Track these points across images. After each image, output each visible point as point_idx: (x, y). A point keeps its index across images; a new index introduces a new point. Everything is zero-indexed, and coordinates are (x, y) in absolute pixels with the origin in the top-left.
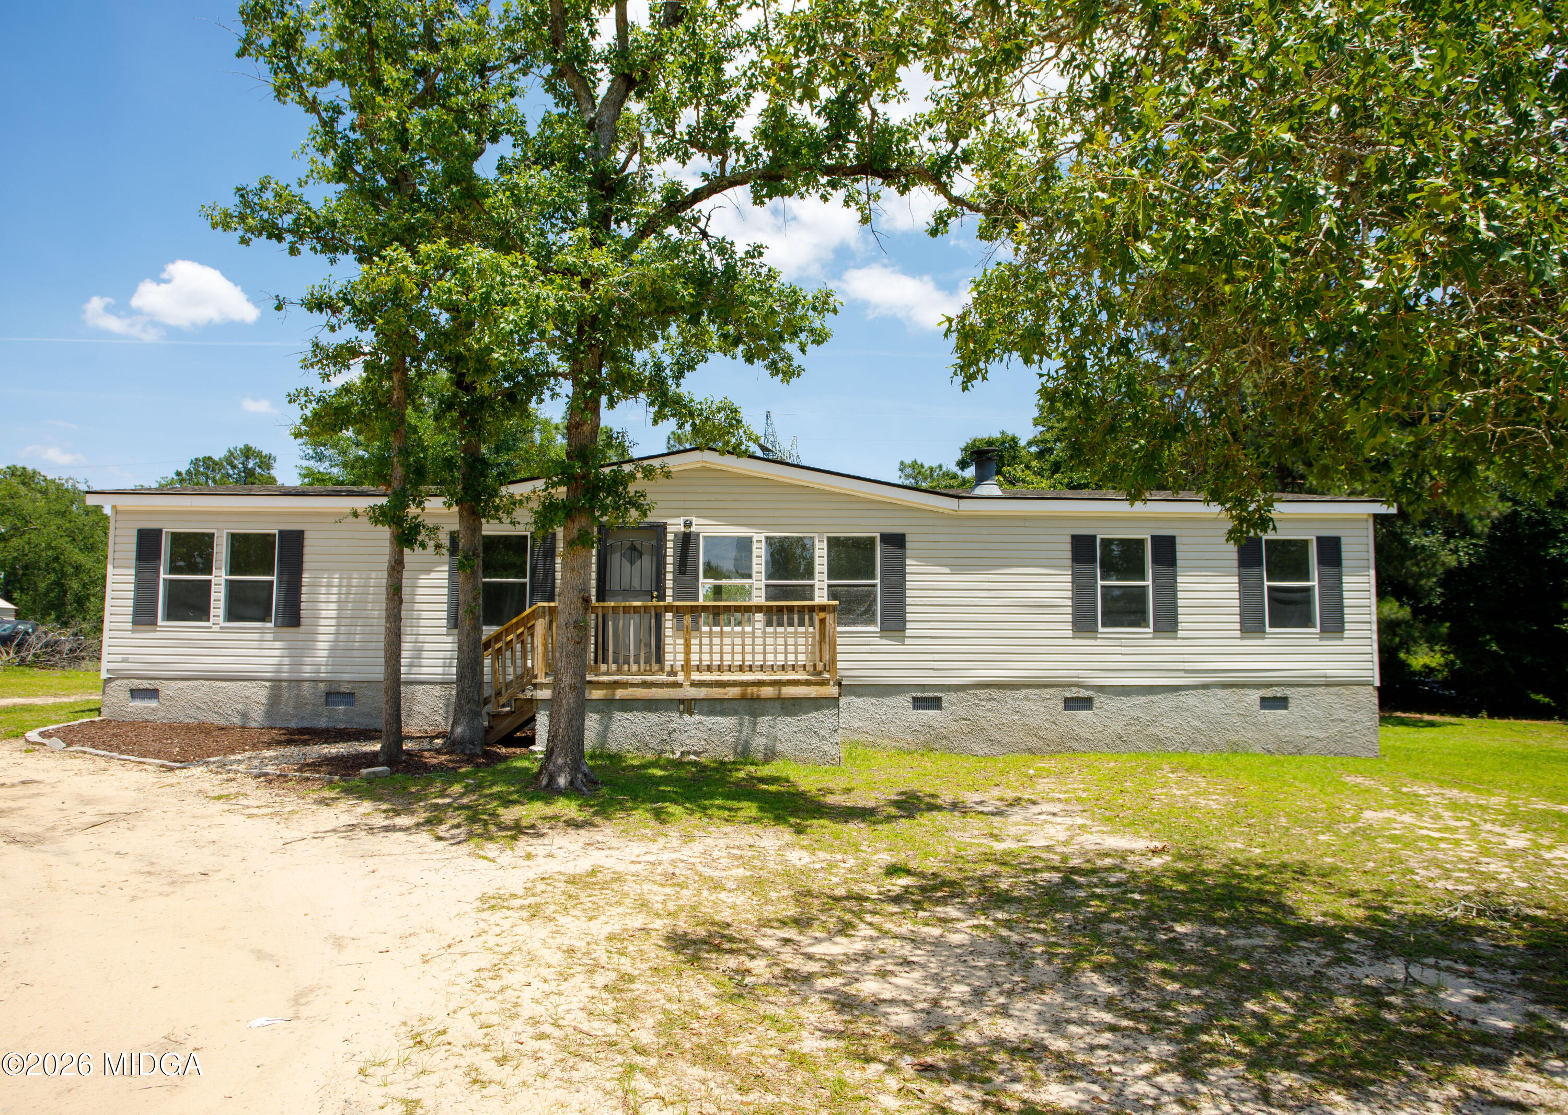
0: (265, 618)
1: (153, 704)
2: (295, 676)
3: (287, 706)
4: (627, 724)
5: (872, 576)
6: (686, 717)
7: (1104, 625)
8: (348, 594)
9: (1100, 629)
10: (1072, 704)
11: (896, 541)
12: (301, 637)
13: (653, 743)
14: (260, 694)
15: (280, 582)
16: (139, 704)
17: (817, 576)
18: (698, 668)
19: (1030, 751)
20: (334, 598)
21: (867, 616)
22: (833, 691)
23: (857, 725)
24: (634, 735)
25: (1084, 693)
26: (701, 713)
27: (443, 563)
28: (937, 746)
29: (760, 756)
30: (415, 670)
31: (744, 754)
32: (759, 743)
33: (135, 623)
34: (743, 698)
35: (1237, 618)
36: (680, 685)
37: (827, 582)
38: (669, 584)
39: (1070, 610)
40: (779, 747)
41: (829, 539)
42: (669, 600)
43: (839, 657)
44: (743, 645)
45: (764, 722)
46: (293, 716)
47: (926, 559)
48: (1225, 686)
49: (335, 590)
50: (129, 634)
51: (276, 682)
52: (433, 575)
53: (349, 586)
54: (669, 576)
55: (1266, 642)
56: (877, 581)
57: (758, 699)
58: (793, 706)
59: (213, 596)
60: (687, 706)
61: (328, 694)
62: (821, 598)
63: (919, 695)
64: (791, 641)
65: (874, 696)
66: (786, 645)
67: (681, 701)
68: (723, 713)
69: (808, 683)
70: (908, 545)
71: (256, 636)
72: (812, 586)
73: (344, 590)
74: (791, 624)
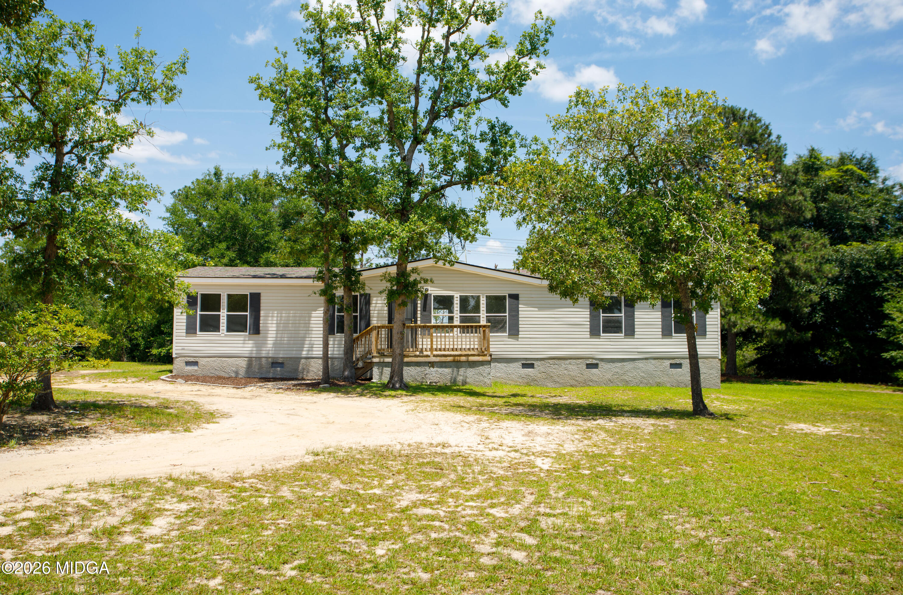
0: (244, 330)
1: (196, 368)
2: (258, 356)
3: (255, 368)
4: (408, 371)
5: (505, 312)
6: (432, 369)
7: (603, 333)
8: (281, 320)
9: (602, 334)
10: (590, 366)
11: (515, 297)
12: (261, 339)
13: (419, 379)
14: (243, 363)
15: (251, 315)
16: (189, 368)
17: (481, 312)
18: (436, 350)
19: (572, 386)
20: (275, 322)
21: (502, 329)
22: (488, 358)
23: (498, 375)
24: (411, 376)
25: (595, 362)
26: (437, 367)
27: (321, 307)
28: (532, 384)
29: (460, 384)
30: (310, 352)
31: (454, 382)
32: (460, 378)
33: (187, 333)
34: (454, 361)
35: (660, 330)
36: (429, 356)
37: (486, 314)
38: (419, 315)
39: (589, 326)
40: (468, 380)
41: (487, 296)
42: (419, 322)
43: (491, 346)
44: (453, 341)
45: (462, 370)
46: (258, 373)
47: (527, 304)
48: (655, 359)
49: (275, 319)
50: (184, 338)
51: (250, 358)
52: (317, 312)
53: (281, 317)
54: (419, 312)
55: (673, 340)
56: (507, 314)
57: (460, 361)
58: (473, 364)
59: (221, 321)
60: (432, 364)
61: (272, 363)
62: (483, 322)
63: (525, 362)
64: (472, 340)
65: (506, 363)
66: (470, 341)
67: (430, 362)
68: (446, 367)
69: (479, 355)
70: (520, 299)
71: (242, 339)
72: (479, 316)
73: (279, 318)
74: (472, 333)
